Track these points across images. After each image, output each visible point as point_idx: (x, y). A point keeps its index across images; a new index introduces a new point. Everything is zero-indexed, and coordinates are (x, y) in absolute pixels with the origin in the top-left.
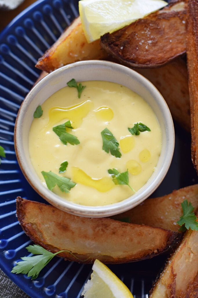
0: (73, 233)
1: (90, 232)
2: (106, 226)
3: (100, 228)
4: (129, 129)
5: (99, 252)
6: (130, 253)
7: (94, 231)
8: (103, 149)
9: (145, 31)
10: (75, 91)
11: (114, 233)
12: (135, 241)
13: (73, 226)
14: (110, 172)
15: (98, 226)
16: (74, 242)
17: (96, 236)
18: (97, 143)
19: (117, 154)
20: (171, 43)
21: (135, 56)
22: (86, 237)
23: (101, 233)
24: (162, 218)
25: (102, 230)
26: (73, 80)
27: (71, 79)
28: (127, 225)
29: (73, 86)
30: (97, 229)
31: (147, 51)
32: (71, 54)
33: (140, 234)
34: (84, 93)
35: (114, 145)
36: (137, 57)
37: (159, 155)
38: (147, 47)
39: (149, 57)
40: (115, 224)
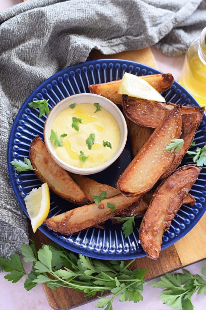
0: (48, 167)
1: (55, 172)
2: (63, 174)
3: (60, 173)
4: (103, 141)
5: (52, 183)
6: (63, 193)
7: (57, 172)
8: (86, 141)
9: (145, 106)
10: (95, 108)
11: (64, 180)
12: (70, 190)
13: (50, 164)
14: (81, 152)
15: (60, 172)
16: (45, 171)
17: (55, 175)
18: (85, 137)
19: (90, 147)
20: (152, 120)
21: (131, 113)
22: (51, 172)
23: (59, 175)
24: (90, 191)
25: (60, 175)
26: (98, 103)
27: (97, 102)
28: (72, 181)
29: (96, 106)
30: (59, 173)
31: (138, 115)
32: (108, 93)
33: (74, 189)
34: (98, 112)
35: (92, 143)
36: (131, 114)
37: (106, 161)
38: (139, 113)
39: (137, 118)
40: (67, 176)
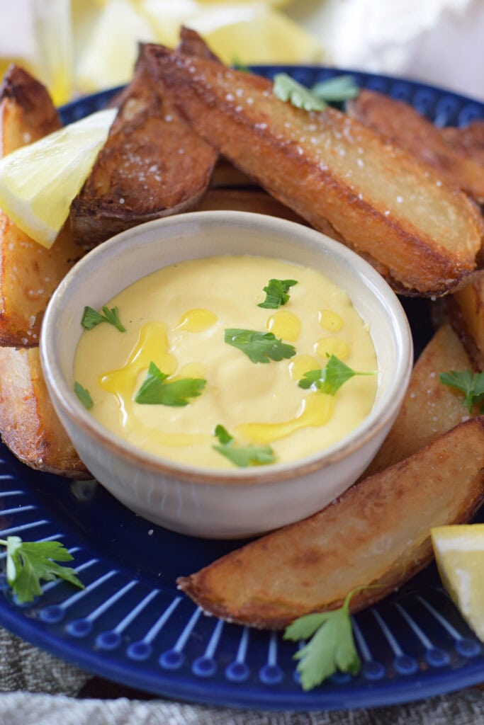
0: (334, 553)
1: (361, 525)
2: (376, 493)
3: (370, 504)
4: (261, 305)
5: (409, 543)
6: (459, 501)
7: (365, 517)
8: (255, 362)
9: (128, 160)
10: (107, 330)
11: (400, 493)
12: (447, 474)
13: (322, 542)
14: (305, 385)
15: (363, 505)
16: (352, 566)
17: (378, 525)
18: (235, 364)
19: (285, 352)
20: (184, 155)
21: (156, 199)
22: (361, 540)
23: (380, 510)
25: (376, 505)
26: (87, 309)
28: (407, 463)
29: (95, 324)
30: (367, 511)
31: (163, 183)
32: (31, 292)
33: (442, 460)
35: (266, 342)
36: (160, 199)
38: (158, 178)
39: (178, 187)
40: (387, 479)
